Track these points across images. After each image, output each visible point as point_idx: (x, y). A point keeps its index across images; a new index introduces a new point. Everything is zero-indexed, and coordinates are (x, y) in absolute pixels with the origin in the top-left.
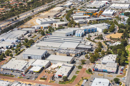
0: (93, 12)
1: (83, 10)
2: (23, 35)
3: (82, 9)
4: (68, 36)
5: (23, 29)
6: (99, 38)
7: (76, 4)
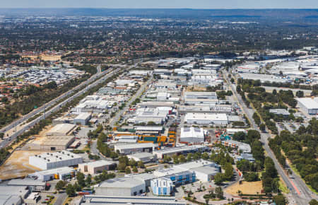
0: (154, 134)
1: (126, 130)
2: (20, 197)
3: (124, 127)
4: (135, 194)
5: (10, 183)
6: (214, 197)
7: (99, 116)
